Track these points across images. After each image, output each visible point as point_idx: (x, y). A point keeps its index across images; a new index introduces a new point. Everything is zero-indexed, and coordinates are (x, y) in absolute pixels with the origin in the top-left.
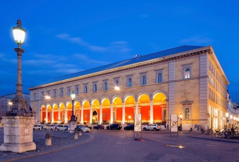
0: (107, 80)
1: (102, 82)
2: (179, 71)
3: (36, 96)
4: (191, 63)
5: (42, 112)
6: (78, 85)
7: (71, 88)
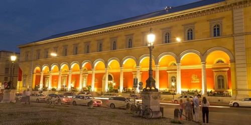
0: (133, 34)
1: (124, 38)
3: (29, 55)
5: (35, 75)
6: (90, 42)
7: (79, 45)
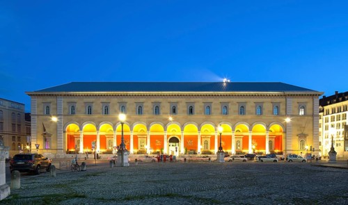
1: (202, 104)
2: (295, 107)
4: (306, 103)
7: (145, 104)
